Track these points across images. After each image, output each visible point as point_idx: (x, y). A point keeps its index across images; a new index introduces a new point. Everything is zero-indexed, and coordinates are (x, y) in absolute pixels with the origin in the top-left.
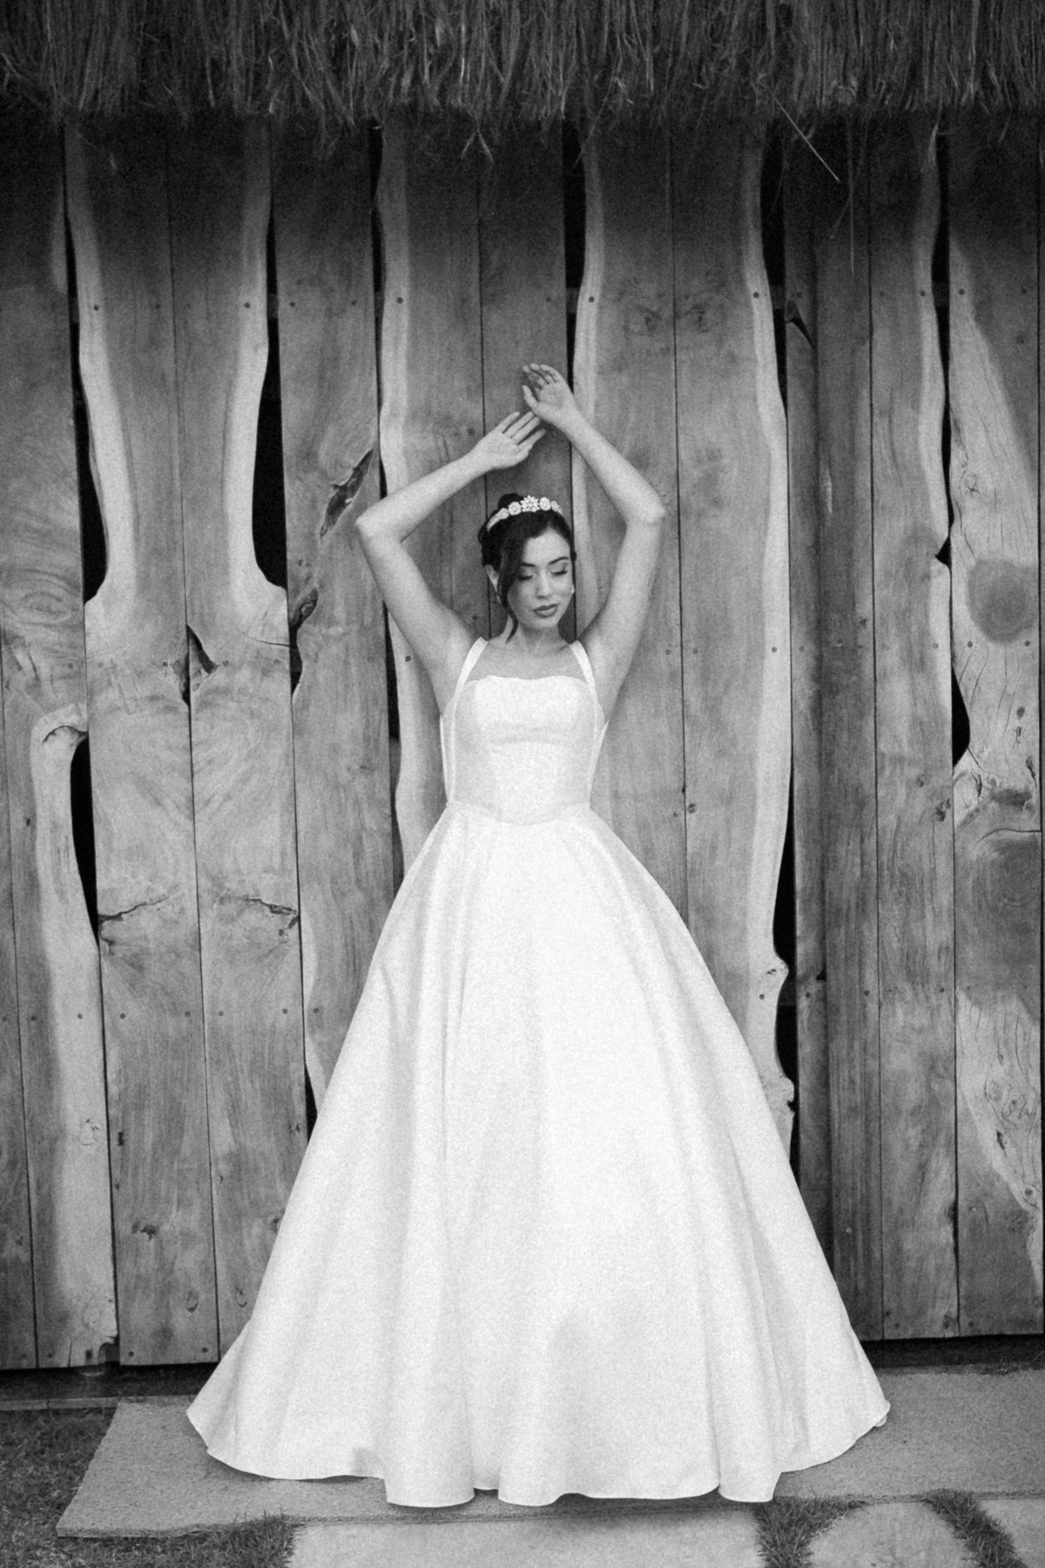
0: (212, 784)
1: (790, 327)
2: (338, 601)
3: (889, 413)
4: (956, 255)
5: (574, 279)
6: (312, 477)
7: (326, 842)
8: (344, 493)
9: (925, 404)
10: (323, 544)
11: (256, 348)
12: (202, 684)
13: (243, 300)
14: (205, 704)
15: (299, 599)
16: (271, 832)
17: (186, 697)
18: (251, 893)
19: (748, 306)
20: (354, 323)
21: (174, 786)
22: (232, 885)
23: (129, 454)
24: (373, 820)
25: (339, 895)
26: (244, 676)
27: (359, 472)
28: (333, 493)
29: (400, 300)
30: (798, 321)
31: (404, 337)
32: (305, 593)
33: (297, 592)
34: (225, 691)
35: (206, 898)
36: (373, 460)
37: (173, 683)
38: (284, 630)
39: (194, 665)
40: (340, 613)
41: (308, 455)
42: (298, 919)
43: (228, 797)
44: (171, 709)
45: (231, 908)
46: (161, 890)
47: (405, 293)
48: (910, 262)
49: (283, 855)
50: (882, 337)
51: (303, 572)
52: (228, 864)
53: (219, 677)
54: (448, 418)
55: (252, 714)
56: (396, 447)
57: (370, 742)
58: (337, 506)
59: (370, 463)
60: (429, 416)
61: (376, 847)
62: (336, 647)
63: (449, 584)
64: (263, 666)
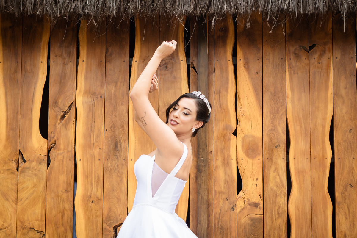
0: (23, 195)
1: (191, 69)
2: (62, 144)
3: (219, 93)
4: (239, 49)
5: (132, 56)
6: (57, 109)
7: (54, 212)
8: (65, 113)
9: (229, 90)
10: (58, 127)
11: (44, 73)
12: (22, 165)
13: (41, 60)
14: (22, 172)
15: (51, 143)
16: (38, 210)
17: (18, 170)
18: (32, 226)
19: (180, 64)
20: (71, 67)
21: (12, 196)
22: (27, 224)
23: (6, 102)
24: (68, 206)
25: (57, 228)
26: (34, 164)
27: (70, 108)
28: (62, 113)
29: (83, 61)
30: (194, 68)
31: (84, 72)
32: (53, 141)
33: (50, 141)
34: (29, 168)
35: (19, 229)
36: (74, 104)
37: (14, 165)
38: (46, 151)
39: (20, 161)
40: (62, 147)
41: (56, 103)
42: (45, 235)
43: (27, 198)
44: (13, 173)
45: (25, 231)
46: (6, 225)
47: (85, 59)
48: (225, 52)
49: (41, 216)
50: (217, 72)
51: (53, 135)
52: (26, 218)
53: (27, 164)
54: (95, 93)
55: (35, 175)
56: (80, 101)
57: (68, 184)
58: (63, 117)
59: (73, 105)
60: (90, 93)
61: (68, 214)
62: (60, 157)
63: (93, 139)
64: (40, 162)
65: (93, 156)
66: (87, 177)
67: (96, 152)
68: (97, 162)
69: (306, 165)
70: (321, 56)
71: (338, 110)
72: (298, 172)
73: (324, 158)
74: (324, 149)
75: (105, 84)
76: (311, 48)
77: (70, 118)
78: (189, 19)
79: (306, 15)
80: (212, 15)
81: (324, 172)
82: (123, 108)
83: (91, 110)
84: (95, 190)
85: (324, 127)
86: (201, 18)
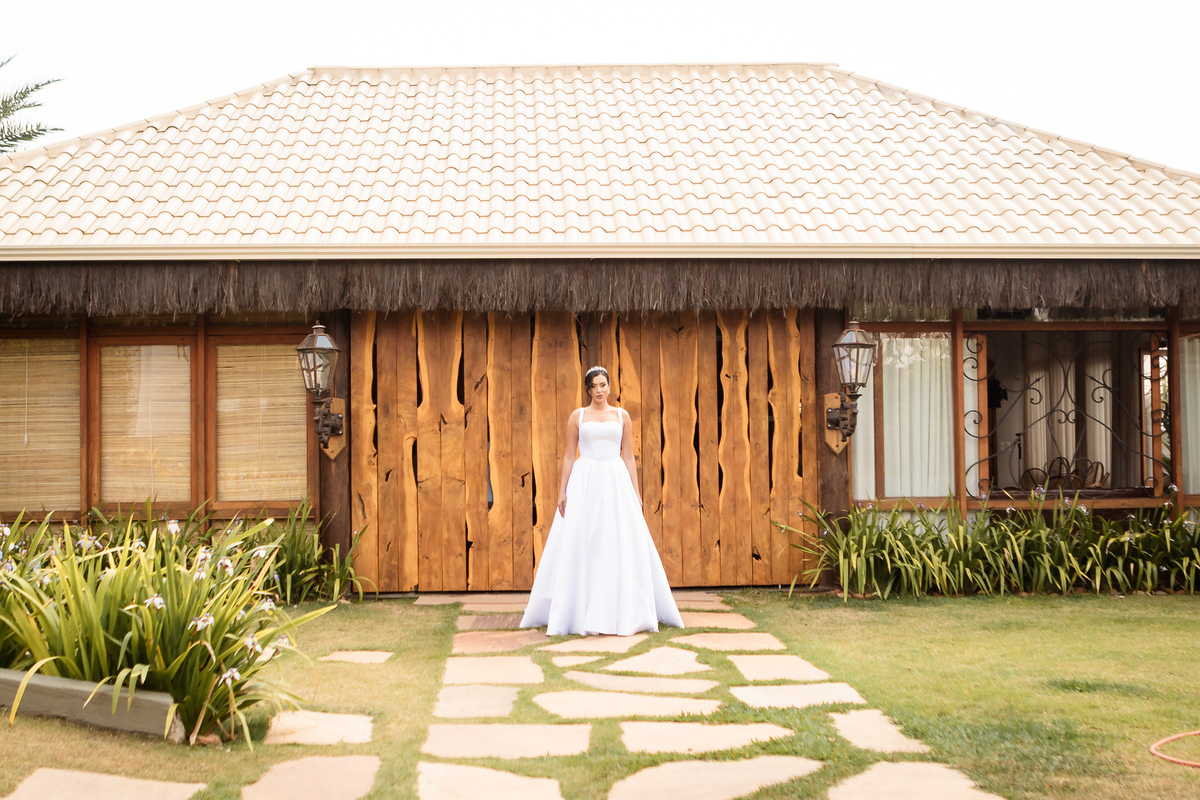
0: (446, 451)
1: (582, 347)
2: (476, 409)
4: (621, 330)
5: (532, 335)
6: (471, 380)
7: (472, 465)
8: (478, 383)
9: (613, 363)
10: (473, 395)
11: (459, 350)
12: (444, 427)
13: (456, 339)
14: (444, 432)
15: (467, 408)
16: (459, 462)
17: (440, 431)
18: (454, 477)
19: (573, 342)
20: (482, 344)
21: (437, 452)
22: (450, 475)
23: (429, 374)
24: (483, 460)
25: (475, 477)
26: (454, 426)
27: (482, 379)
28: (475, 384)
29: (492, 340)
30: (584, 344)
31: (493, 348)
32: (469, 406)
33: (467, 406)
34: (450, 429)
35: (443, 478)
37: (437, 427)
38: (463, 415)
39: (442, 423)
40: (476, 411)
41: (470, 375)
42: (465, 483)
43: (449, 454)
44: (436, 433)
45: (449, 480)
46: (433, 476)
47: (493, 338)
48: (610, 332)
49: (462, 468)
50: (603, 348)
51: (468, 402)
52: (449, 470)
53: (448, 426)
54: (503, 367)
55: (455, 435)
56: (490, 373)
57: (483, 441)
58: (477, 387)
59: (485, 377)
60: (499, 367)
61: (484, 467)
62: (475, 419)
63: (502, 405)
64: (458, 423)
65: (502, 419)
66: (498, 436)
67: (505, 415)
68: (506, 424)
69: (676, 425)
70: (689, 336)
71: (702, 380)
72: (670, 431)
73: (690, 419)
74: (690, 412)
75: (510, 360)
76: (680, 330)
77: (482, 388)
78: (581, 316)
79: (670, 312)
80: (601, 312)
81: (691, 430)
82: (526, 379)
83: (499, 381)
84: (505, 446)
85: (690, 394)
86: (592, 313)
